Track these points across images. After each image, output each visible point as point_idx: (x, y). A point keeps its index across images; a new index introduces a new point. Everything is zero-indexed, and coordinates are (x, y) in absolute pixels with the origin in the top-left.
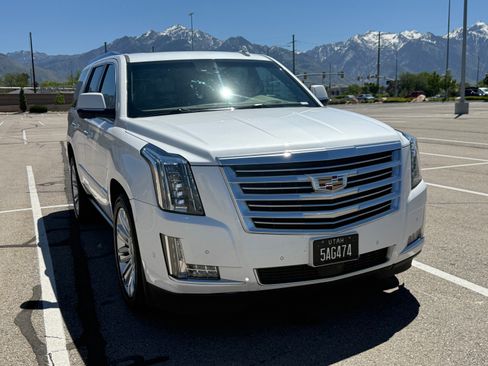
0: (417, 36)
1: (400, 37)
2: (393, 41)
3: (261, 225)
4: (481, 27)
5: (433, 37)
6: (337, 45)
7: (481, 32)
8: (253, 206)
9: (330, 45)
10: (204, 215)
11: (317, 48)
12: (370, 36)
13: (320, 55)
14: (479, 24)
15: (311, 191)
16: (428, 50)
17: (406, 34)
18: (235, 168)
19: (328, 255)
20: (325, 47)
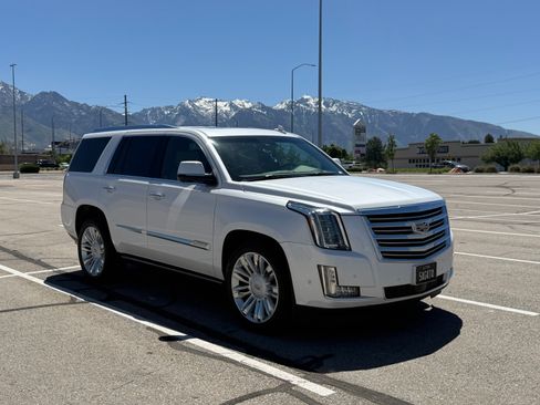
0: (248, 105)
1: (231, 105)
2: (224, 109)
3: (387, 256)
4: (307, 100)
5: (263, 108)
6: (167, 108)
7: (308, 105)
8: (381, 243)
9: (160, 109)
10: (350, 250)
11: (145, 110)
12: (202, 102)
13: (149, 118)
14: (306, 97)
15: (412, 233)
16: (259, 120)
17: (237, 102)
18: (368, 217)
19: (423, 277)
20: (153, 110)
